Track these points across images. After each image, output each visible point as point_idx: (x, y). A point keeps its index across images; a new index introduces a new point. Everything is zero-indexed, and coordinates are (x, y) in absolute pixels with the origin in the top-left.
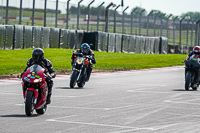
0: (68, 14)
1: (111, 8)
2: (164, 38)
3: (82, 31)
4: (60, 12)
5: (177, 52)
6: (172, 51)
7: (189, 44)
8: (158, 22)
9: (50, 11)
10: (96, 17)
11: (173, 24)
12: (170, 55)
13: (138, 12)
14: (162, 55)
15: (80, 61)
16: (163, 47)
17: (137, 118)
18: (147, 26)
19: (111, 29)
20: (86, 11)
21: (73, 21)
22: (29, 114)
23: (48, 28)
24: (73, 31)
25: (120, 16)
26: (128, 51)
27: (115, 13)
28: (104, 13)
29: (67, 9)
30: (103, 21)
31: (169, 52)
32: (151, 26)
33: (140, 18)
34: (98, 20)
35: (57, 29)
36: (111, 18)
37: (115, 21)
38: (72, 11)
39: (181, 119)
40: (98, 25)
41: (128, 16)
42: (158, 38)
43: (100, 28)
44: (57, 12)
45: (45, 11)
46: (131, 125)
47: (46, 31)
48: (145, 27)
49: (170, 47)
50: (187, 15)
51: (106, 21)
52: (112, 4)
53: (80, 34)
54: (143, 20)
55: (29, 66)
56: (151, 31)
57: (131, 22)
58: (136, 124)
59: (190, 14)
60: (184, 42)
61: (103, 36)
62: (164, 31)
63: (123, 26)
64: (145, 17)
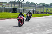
0: (9, 3)
1: (20, 2)
2: (35, 10)
3: (13, 8)
4: (7, 3)
5: (38, 13)
6: (37, 13)
7: (41, 11)
8: (33, 5)
9: (4, 3)
10: (16, 4)
11: (37, 6)
12: (36, 14)
13: (28, 3)
14: (34, 14)
15: (28, 15)
16: (34, 12)
17: (27, 31)
18: (30, 6)
19: (20, 7)
20: (14, 2)
21: (10, 5)
22: (19, 26)
23: (4, 7)
24: (10, 8)
25: (23, 4)
26: (25, 13)
27: (21, 3)
28: (19, 3)
29: (9, 2)
30: (18, 5)
31: (36, 13)
32: (31, 7)
33: (28, 4)
34: (17, 5)
35: (6, 7)
36: (21, 4)
37: (21, 5)
38: (10, 2)
39: (39, 31)
40: (17, 6)
41: (25, 4)
42: (33, 10)
43: (17, 7)
44: (6, 3)
45: (3, 3)
46: (26, 32)
47: (3, 8)
48: (30, 7)
49: (36, 12)
50: (41, 4)
51: (19, 5)
52: (21, 1)
53: (12, 9)
54: (29, 5)
55: (19, 16)
56: (31, 8)
57: (26, 5)
58: (27, 32)
59: (42, 3)
60: (40, 11)
61: (18, 9)
62: (35, 8)
63: (24, 6)
64: (30, 4)
